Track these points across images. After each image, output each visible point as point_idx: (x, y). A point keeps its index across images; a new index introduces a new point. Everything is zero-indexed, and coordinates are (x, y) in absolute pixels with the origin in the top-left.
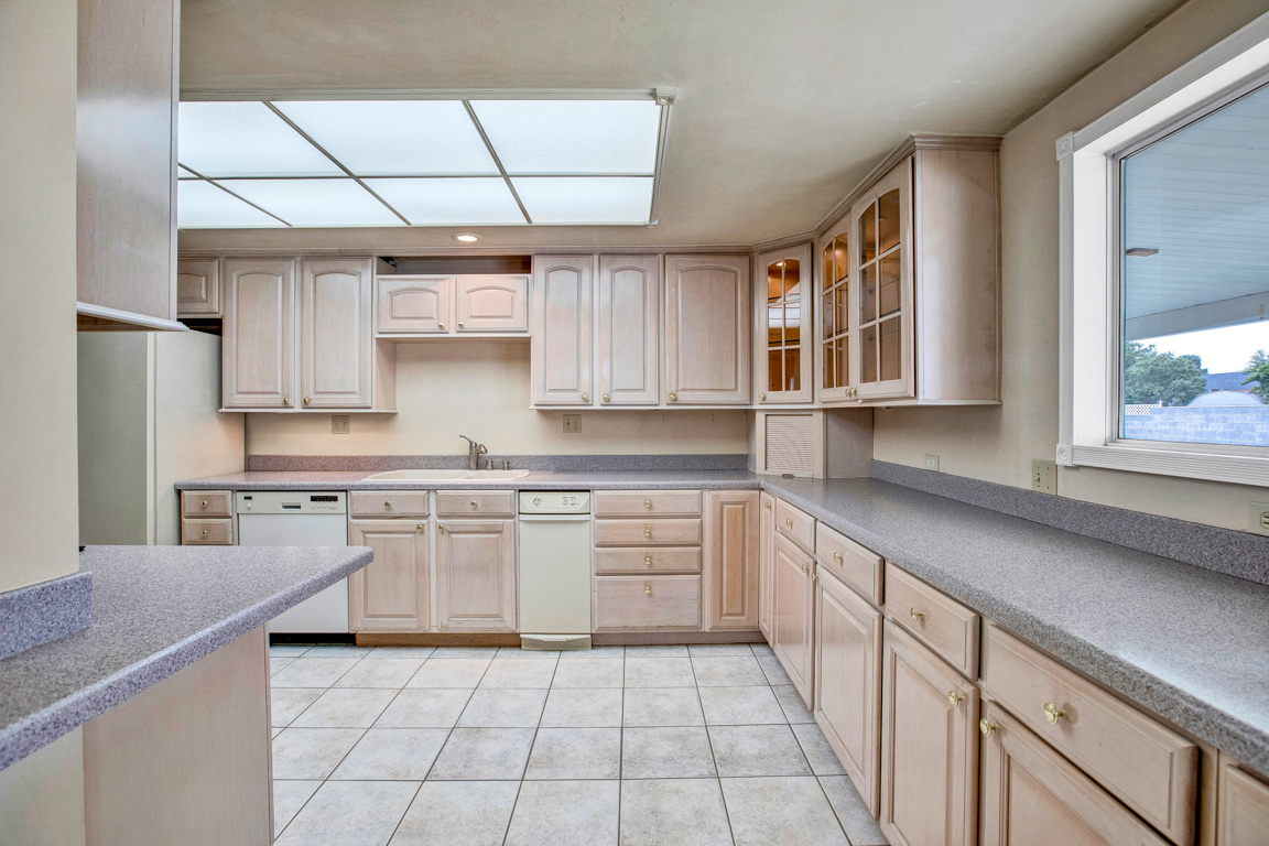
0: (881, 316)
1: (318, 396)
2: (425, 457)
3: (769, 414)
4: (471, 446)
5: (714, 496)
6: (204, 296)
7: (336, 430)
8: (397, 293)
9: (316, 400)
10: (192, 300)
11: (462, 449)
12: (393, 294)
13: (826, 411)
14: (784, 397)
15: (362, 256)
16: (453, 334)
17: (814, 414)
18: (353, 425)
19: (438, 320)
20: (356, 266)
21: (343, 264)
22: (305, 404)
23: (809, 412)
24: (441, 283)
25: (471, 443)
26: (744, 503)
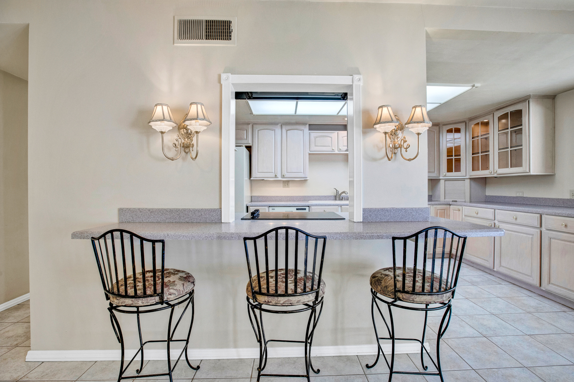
0: (511, 147)
1: (288, 174)
2: (318, 196)
3: (446, 180)
4: (337, 192)
5: (435, 207)
6: (245, 138)
7: (284, 186)
8: (317, 137)
9: (287, 175)
10: (241, 139)
11: (333, 193)
12: (316, 138)
13: (470, 179)
14: (454, 174)
15: (304, 124)
16: (337, 152)
17: (466, 180)
18: (290, 184)
19: (332, 147)
20: (302, 127)
21: (297, 127)
22: (283, 176)
23: (464, 180)
24: (333, 134)
25: (337, 191)
26: (444, 210)
